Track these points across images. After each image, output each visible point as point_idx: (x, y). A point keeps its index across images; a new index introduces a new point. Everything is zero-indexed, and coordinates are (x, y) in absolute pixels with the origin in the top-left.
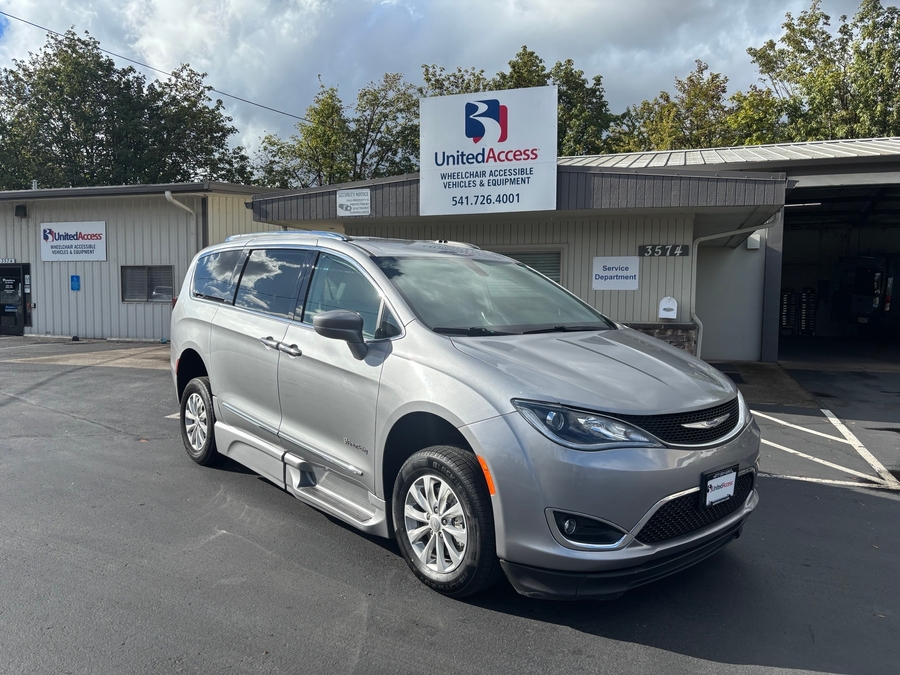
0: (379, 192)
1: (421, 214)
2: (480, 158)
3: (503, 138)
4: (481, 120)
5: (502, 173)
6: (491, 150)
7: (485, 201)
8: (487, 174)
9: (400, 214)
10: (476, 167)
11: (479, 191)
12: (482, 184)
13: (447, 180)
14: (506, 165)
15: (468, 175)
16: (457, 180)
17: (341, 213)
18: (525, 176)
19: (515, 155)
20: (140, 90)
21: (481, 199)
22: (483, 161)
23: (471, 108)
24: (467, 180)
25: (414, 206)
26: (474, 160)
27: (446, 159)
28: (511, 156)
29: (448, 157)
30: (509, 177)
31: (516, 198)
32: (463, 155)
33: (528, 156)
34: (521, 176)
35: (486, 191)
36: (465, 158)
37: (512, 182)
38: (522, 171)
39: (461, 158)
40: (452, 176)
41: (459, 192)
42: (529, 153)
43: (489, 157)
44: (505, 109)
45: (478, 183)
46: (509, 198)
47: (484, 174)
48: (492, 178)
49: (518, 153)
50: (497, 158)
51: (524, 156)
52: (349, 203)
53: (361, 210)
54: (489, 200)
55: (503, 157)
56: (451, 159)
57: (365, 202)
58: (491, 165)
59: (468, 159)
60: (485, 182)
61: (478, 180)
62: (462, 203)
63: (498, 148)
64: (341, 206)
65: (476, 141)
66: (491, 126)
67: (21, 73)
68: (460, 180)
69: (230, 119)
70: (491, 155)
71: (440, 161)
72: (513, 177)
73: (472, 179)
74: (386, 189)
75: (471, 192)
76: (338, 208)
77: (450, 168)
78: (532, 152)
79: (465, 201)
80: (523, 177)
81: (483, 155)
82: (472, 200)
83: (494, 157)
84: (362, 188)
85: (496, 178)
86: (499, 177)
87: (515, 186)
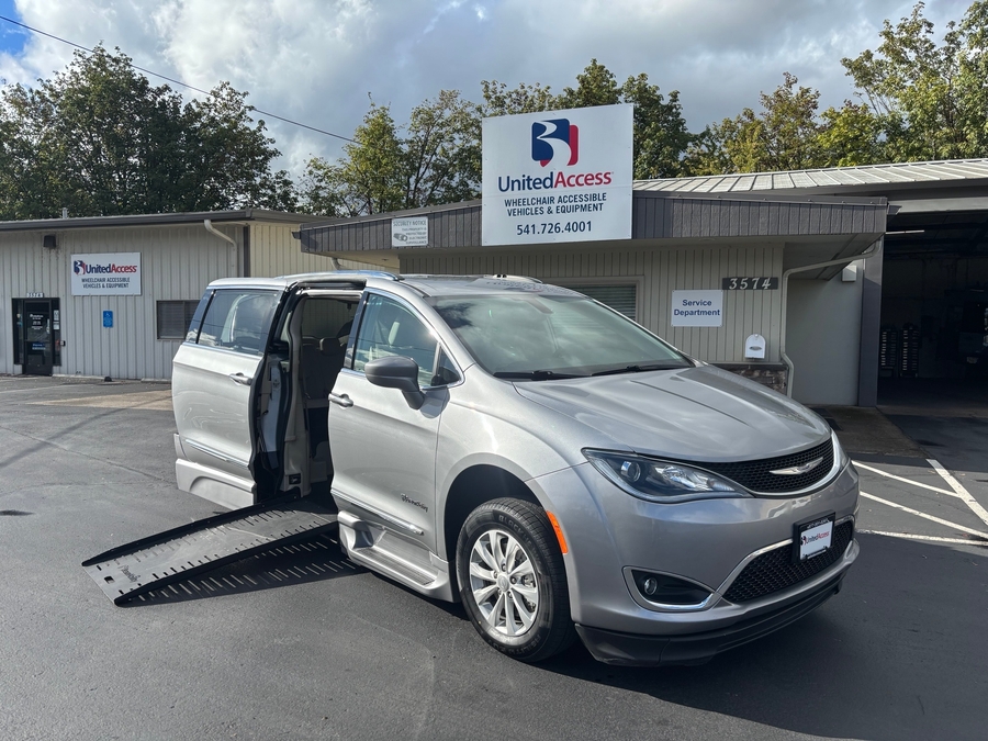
0: (437, 220)
1: (484, 244)
2: (548, 183)
3: (574, 160)
4: (550, 141)
5: (572, 199)
6: (560, 174)
7: (553, 230)
8: (556, 200)
9: (460, 244)
10: (543, 193)
11: (546, 218)
12: (550, 212)
13: (512, 207)
14: (577, 190)
15: (534, 201)
16: (522, 207)
17: (396, 243)
18: (597, 202)
19: (586, 180)
20: (176, 110)
21: (548, 227)
22: (551, 186)
23: (538, 129)
24: (534, 207)
25: (475, 236)
26: (541, 185)
27: (511, 184)
28: (581, 180)
29: (513, 182)
30: (579, 204)
31: (587, 226)
32: (529, 179)
33: (601, 180)
34: (592, 202)
35: (555, 218)
36: (531, 182)
37: (583, 208)
38: (594, 197)
39: (528, 183)
40: (517, 202)
41: (525, 220)
42: (602, 177)
43: (557, 182)
44: (575, 129)
45: (545, 210)
47: (552, 200)
48: (561, 205)
49: (590, 177)
50: (567, 183)
51: (596, 181)
52: (404, 233)
53: (418, 240)
54: (557, 228)
55: (573, 181)
56: (516, 184)
57: (423, 231)
58: (560, 191)
59: (534, 184)
60: (554, 209)
61: (545, 206)
62: (528, 232)
63: (568, 171)
64: (397, 236)
65: (543, 165)
66: (560, 148)
67: (47, 94)
68: (525, 207)
69: (272, 141)
70: (560, 179)
71: (504, 187)
72: (584, 203)
74: (445, 217)
75: (538, 220)
76: (393, 238)
77: (515, 194)
78: (605, 176)
79: (531, 229)
80: (595, 203)
81: (551, 179)
82: (539, 228)
83: (563, 181)
84: (419, 216)
85: (565, 205)
86: (568, 204)
87: (587, 213)
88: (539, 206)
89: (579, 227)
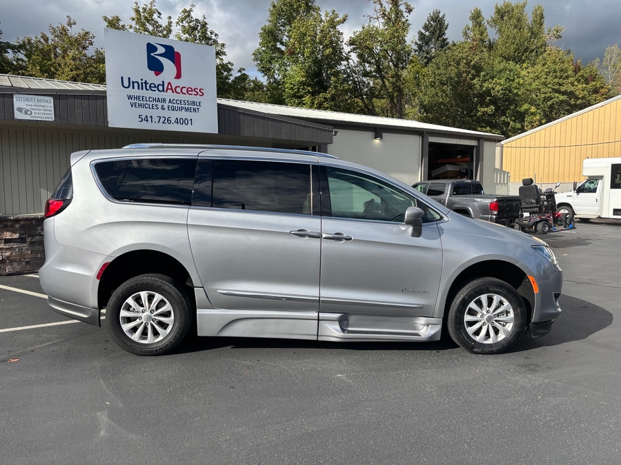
1: (110, 125)
2: (161, 88)
3: (178, 76)
5: (178, 102)
6: (169, 83)
7: (166, 121)
8: (167, 101)
9: (87, 123)
10: (157, 94)
12: (163, 108)
13: (133, 101)
14: (181, 97)
15: (151, 99)
16: (142, 102)
17: (19, 116)
18: (195, 107)
19: (187, 91)
21: (162, 119)
22: (163, 90)
23: (151, 48)
24: (151, 104)
26: (156, 89)
27: (132, 84)
28: (184, 91)
29: (133, 83)
30: (184, 106)
31: (189, 121)
32: (146, 83)
33: (197, 93)
34: (192, 107)
35: (167, 113)
36: (148, 86)
37: (187, 110)
38: (194, 103)
39: (144, 85)
40: (138, 98)
41: (145, 112)
42: (198, 91)
43: (168, 89)
44: (178, 55)
45: (160, 107)
46: (184, 121)
47: (164, 100)
48: (171, 105)
49: (190, 89)
50: (174, 91)
51: (194, 93)
52: (29, 108)
53: (43, 116)
54: (169, 121)
55: (178, 90)
56: (136, 85)
57: (49, 108)
58: (169, 95)
59: (150, 87)
60: (166, 106)
61: (160, 105)
62: (147, 121)
63: (175, 83)
64: (20, 110)
65: (157, 74)
68: (145, 102)
70: (170, 87)
71: (126, 84)
72: (187, 106)
73: (155, 103)
74: (71, 100)
75: (155, 113)
76: (16, 112)
77: (136, 92)
78: (200, 91)
79: (149, 119)
80: (194, 107)
81: (163, 86)
82: (156, 119)
83: (172, 89)
85: (174, 105)
86: (176, 105)
87: (189, 113)
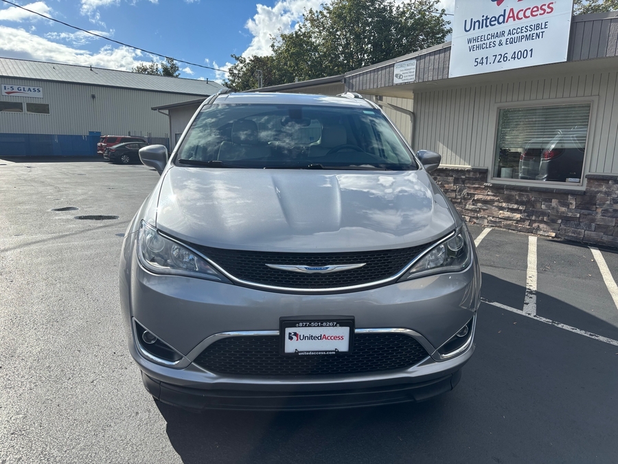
0: (422, 61)
1: (450, 77)
2: (501, 19)
5: (519, 30)
7: (502, 60)
8: (506, 34)
9: (435, 78)
10: (498, 28)
11: (498, 50)
12: (501, 44)
13: (472, 44)
14: (524, 22)
15: (489, 37)
16: (480, 43)
17: (397, 81)
18: (540, 30)
19: (532, 12)
20: (391, 11)
21: (498, 57)
22: (504, 22)
24: (488, 42)
25: (445, 71)
26: (496, 22)
27: (473, 24)
30: (524, 34)
31: (529, 53)
32: (487, 18)
33: (544, 10)
34: (536, 32)
35: (504, 49)
36: (488, 21)
37: (527, 38)
38: (538, 26)
39: (487, 21)
40: (476, 40)
41: (480, 54)
43: (509, 17)
45: (497, 43)
46: (522, 54)
47: (503, 33)
48: (510, 37)
49: (535, 9)
50: (515, 17)
52: (401, 73)
53: (409, 78)
54: (505, 58)
57: (412, 70)
58: (511, 25)
59: (491, 21)
60: (504, 42)
61: (497, 40)
62: (482, 63)
63: (518, 7)
64: (397, 75)
65: (499, 4)
68: (482, 43)
69: (449, 23)
72: (528, 33)
74: (427, 58)
75: (489, 53)
76: (395, 77)
77: (476, 33)
79: (485, 60)
80: (537, 32)
81: (504, 16)
82: (491, 59)
83: (513, 17)
84: (411, 59)
85: (513, 36)
86: (516, 35)
87: (530, 41)
88: (493, 40)
89: (522, 55)
